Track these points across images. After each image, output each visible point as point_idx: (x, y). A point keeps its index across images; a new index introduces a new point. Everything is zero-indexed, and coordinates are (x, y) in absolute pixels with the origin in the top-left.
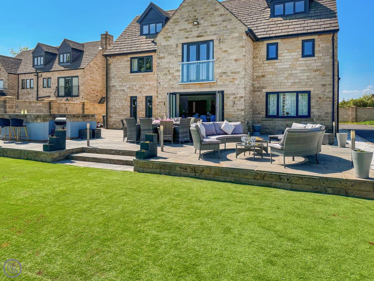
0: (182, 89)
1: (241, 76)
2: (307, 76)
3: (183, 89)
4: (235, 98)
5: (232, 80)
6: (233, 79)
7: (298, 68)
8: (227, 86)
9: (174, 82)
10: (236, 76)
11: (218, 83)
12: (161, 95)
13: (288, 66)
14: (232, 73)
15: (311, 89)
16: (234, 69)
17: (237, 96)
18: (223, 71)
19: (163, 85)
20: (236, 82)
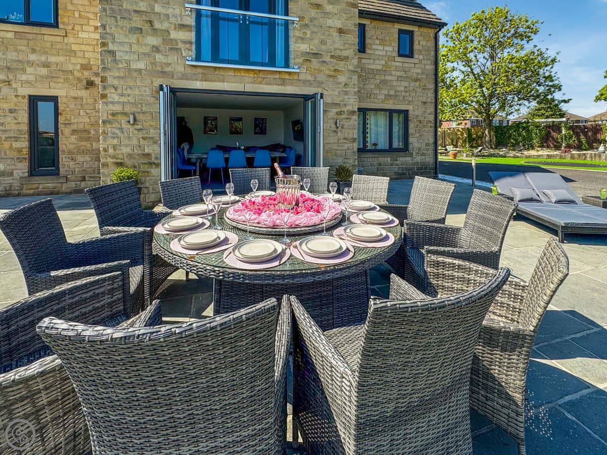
0: (196, 80)
1: (351, 68)
2: (405, 87)
3: (202, 80)
4: (340, 113)
5: (332, 73)
6: (335, 70)
7: (393, 73)
8: (323, 86)
9: (172, 58)
10: (341, 65)
11: (302, 77)
12: (119, 91)
13: (379, 67)
14: (332, 57)
15: (410, 108)
16: (336, 49)
17: (343, 109)
18: (312, 49)
19: (128, 62)
20: (342, 79)
